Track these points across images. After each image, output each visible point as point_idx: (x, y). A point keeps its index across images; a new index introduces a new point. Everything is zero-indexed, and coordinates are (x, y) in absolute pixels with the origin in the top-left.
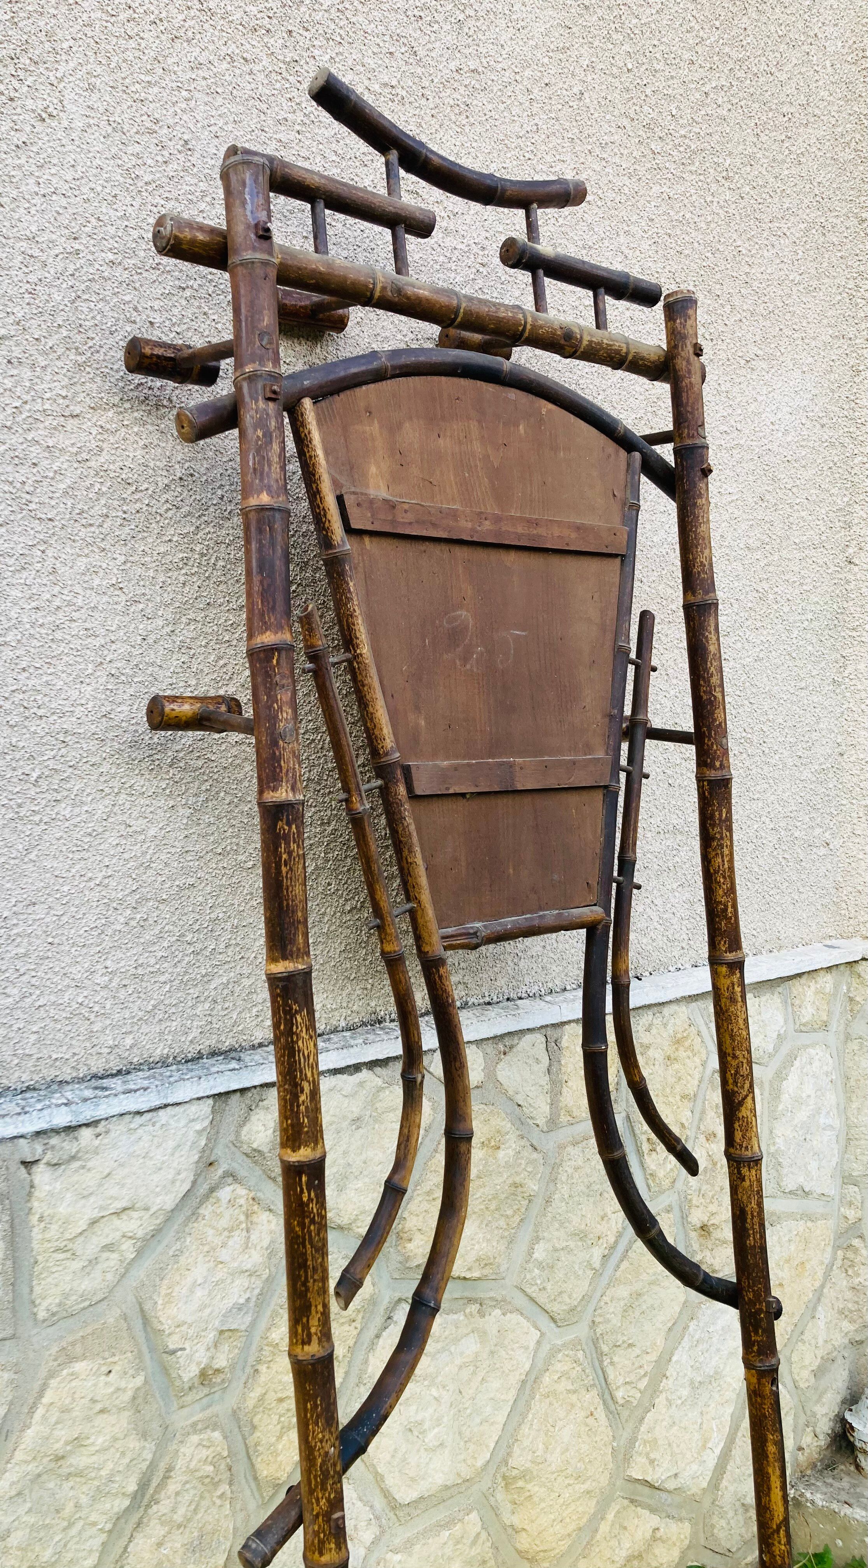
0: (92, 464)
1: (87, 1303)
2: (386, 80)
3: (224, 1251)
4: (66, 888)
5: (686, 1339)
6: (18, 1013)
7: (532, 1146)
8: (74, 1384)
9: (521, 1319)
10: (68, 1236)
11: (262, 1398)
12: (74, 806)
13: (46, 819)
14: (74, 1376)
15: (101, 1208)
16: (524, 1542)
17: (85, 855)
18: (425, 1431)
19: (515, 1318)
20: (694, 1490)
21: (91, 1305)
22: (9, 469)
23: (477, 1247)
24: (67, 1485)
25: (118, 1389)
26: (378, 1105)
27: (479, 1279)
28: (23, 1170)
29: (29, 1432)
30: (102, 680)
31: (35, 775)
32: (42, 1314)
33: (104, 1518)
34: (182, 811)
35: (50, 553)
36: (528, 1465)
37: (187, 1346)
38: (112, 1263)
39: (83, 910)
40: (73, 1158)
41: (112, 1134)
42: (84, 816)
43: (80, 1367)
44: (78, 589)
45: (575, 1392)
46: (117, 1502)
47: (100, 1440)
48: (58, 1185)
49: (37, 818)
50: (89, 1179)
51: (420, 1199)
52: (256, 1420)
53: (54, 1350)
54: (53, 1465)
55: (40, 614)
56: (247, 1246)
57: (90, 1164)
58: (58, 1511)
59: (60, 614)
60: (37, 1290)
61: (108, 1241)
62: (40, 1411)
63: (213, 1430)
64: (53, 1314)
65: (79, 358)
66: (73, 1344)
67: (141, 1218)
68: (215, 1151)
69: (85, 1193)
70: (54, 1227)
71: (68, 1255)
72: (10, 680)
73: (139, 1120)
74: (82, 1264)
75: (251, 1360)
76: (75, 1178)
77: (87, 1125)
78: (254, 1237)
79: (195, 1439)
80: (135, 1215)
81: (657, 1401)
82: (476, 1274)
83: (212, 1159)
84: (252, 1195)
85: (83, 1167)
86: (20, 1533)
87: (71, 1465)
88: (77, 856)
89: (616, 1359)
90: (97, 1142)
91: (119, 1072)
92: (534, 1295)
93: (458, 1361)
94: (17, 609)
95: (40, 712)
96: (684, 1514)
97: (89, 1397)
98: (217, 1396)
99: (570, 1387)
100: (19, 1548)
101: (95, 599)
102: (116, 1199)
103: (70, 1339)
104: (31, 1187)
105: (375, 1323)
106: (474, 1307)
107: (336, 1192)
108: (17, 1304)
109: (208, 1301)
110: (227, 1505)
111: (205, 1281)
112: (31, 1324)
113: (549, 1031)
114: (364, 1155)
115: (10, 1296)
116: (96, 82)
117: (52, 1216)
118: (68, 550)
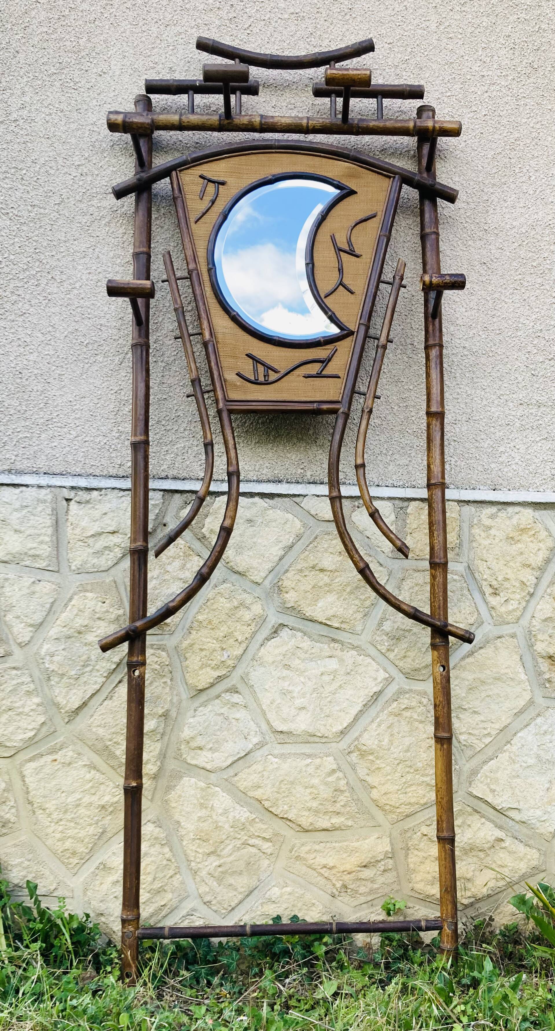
0: (119, 212)
1: (96, 570)
2: (292, 11)
3: (169, 566)
4: (99, 392)
5: (532, 725)
6: (76, 442)
7: (378, 562)
8: (86, 601)
9: (373, 662)
10: (84, 535)
11: (191, 645)
12: (104, 357)
14: (86, 598)
15: (102, 528)
16: (375, 794)
17: (109, 379)
18: (293, 698)
19: (369, 660)
20: (542, 831)
21: (97, 572)
22: (80, 217)
23: (334, 609)
24: (85, 648)
25: (107, 611)
26: (266, 518)
27: (337, 628)
28: (65, 502)
29: (64, 614)
30: (120, 303)
31: (86, 342)
32: (73, 568)
33: (104, 670)
34: (160, 364)
35: (97, 250)
36: (374, 747)
38: (110, 557)
39: (108, 403)
40: (88, 502)
41: (109, 497)
42: (109, 362)
43: (89, 595)
44: (110, 265)
45: (421, 722)
46: (109, 664)
47: (99, 631)
48: (81, 513)
49: (86, 361)
50: (97, 514)
51: (293, 572)
52: (187, 655)
53: (78, 583)
54: (77, 635)
56: (183, 567)
57: (96, 507)
58: (79, 657)
59: (101, 275)
60: (71, 555)
61: (107, 545)
62: (69, 607)
63: (163, 651)
64: (79, 569)
65: (114, 169)
66: (87, 584)
67: (123, 538)
68: (166, 518)
69: (95, 519)
70: (78, 530)
71: (86, 544)
72: (76, 303)
73: (122, 493)
74: (93, 551)
75: (188, 626)
76: (90, 511)
77: (96, 489)
78: (188, 566)
79: (152, 651)
80: (120, 536)
81: (500, 755)
82: (336, 625)
83: (164, 521)
84: (188, 545)
85: (93, 507)
86: (59, 657)
87: (85, 639)
88: (106, 379)
89: (460, 716)
90: (100, 498)
91: (123, 477)
92: (383, 651)
93: (322, 669)
94: (80, 273)
95: (90, 316)
96: (531, 842)
97: (92, 609)
98: (167, 636)
99: (415, 716)
100: (58, 663)
101: (118, 268)
102: (110, 526)
103: (86, 582)
104: (68, 510)
105: (265, 632)
106: (336, 645)
107: (235, 553)
108: (60, 558)
109: (158, 587)
110: (168, 689)
111: (158, 577)
112: (68, 569)
113: (397, 502)
114: (255, 540)
115: (55, 552)
116: (127, 54)
117: (78, 525)
118: (106, 249)
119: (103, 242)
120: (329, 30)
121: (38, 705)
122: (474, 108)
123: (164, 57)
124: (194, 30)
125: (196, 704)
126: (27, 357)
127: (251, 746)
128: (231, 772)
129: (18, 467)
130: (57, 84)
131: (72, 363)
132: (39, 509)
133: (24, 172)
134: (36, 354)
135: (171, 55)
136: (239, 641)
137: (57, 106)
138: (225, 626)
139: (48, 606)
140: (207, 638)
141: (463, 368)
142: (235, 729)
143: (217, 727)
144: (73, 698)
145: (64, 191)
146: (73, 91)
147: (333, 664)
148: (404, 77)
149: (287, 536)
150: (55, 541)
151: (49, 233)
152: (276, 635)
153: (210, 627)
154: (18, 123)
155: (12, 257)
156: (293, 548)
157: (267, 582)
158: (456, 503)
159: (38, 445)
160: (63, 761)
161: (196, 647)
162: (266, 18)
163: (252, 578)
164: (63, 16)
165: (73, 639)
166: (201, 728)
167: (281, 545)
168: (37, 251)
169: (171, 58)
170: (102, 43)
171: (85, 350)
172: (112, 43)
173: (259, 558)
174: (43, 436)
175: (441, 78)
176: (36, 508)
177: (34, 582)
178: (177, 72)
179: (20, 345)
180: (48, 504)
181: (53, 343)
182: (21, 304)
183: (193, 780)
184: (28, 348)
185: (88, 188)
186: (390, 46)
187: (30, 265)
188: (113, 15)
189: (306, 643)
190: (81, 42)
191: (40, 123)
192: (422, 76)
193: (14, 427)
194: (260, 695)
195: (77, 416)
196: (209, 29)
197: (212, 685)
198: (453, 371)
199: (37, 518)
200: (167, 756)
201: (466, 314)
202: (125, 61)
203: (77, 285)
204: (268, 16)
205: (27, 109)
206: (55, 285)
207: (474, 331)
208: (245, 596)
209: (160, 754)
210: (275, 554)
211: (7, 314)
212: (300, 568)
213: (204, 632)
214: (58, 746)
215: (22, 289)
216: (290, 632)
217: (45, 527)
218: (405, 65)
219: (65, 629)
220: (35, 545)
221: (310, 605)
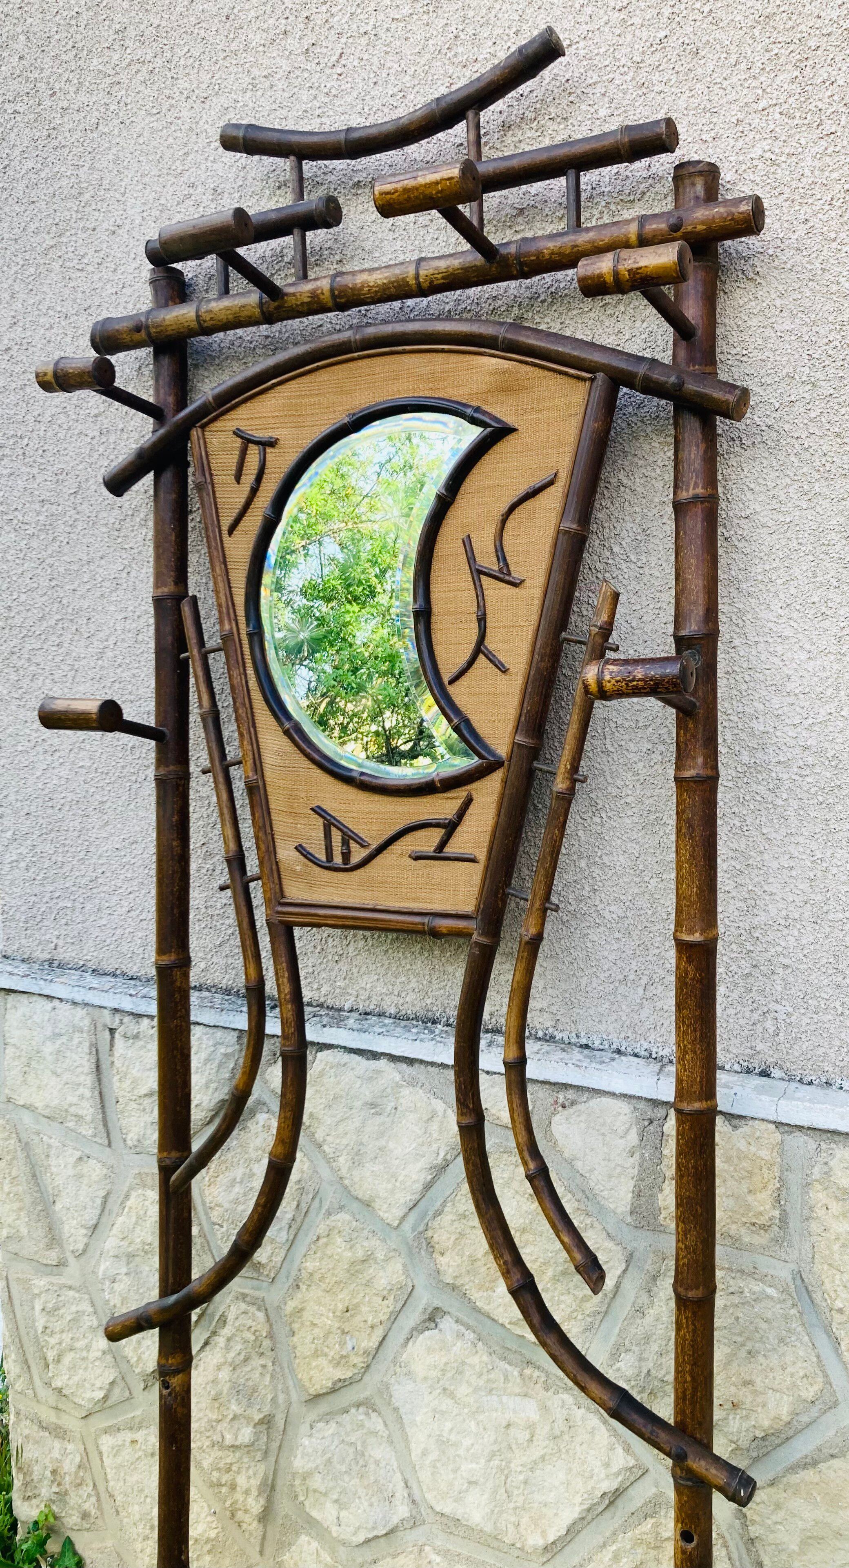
3: (256, 1166)
8: (146, 1203)
10: (136, 1092)
11: (300, 1311)
13: (139, 780)
14: (146, 1198)
18: (458, 1457)
22: (105, 515)
26: (400, 1101)
28: (107, 1034)
29: (121, 1220)
31: (130, 745)
32: (129, 1143)
37: (225, 1225)
40: (136, 1037)
43: (150, 1194)
48: (130, 1053)
49: (133, 778)
50: (150, 1058)
51: (451, 1217)
52: (296, 1326)
53: (136, 1170)
55: (128, 622)
60: (123, 1123)
62: (126, 1210)
63: (259, 1309)
64: (136, 1146)
66: (147, 1174)
69: (148, 1067)
70: (129, 1081)
71: (143, 1108)
72: (112, 674)
74: (151, 1119)
75: (294, 1273)
76: (142, 1053)
77: (148, 1017)
79: (243, 1306)
85: (147, 1047)
86: (122, 1286)
90: (152, 1031)
93: (510, 1416)
95: (132, 697)
98: (265, 1284)
100: (120, 1295)
103: (147, 1171)
104: (112, 1045)
105: (412, 1317)
106: (537, 1373)
107: (350, 1163)
108: (110, 1125)
109: (242, 1200)
110: (268, 1378)
111: (241, 1182)
112: (122, 1145)
113: (642, 1105)
114: (382, 1142)
115: (100, 1116)
116: (146, 180)
117: (126, 1074)
118: (144, 571)
119: (140, 558)
120: (492, 15)
121: (104, 1353)
122: (828, 127)
123: (203, 167)
124: (249, 94)
125: (312, 1416)
126: (56, 771)
127: (395, 1520)
128: (368, 1554)
129: (61, 957)
130: (56, 266)
131: (115, 782)
132: (76, 1041)
133: (26, 441)
134: (68, 766)
135: (214, 162)
136: (369, 1323)
137: (59, 309)
138: (346, 1291)
139: (99, 1201)
140: (319, 1304)
141: (805, 796)
142: (372, 1479)
143: (344, 1468)
144: (147, 1353)
145: (80, 467)
146: (79, 274)
147: (530, 1410)
148: (656, 88)
149: (435, 1146)
150: (98, 1098)
151: (66, 549)
152: (433, 1325)
153: (324, 1286)
154: (12, 352)
155: (23, 597)
156: (449, 1169)
157: (407, 1226)
158: (772, 1126)
159: (84, 922)
160: (144, 1447)
161: (307, 1315)
162: (369, 28)
163: (381, 1213)
164: (54, 129)
165: (137, 1259)
166: (318, 1461)
167: (423, 1163)
168: (53, 584)
169: (215, 166)
170: (111, 166)
171: (130, 758)
172: (125, 163)
173: (389, 1181)
174: (88, 906)
175: (743, 66)
176: (71, 1039)
177: (80, 1159)
178: (226, 195)
179: (46, 752)
180: (85, 1035)
181: (88, 747)
182: (41, 678)
183: (315, 1544)
184: (57, 755)
185: (112, 457)
186: (623, 15)
187: (47, 609)
188: (122, 104)
189: (480, 1359)
190: (81, 172)
191: (39, 346)
192: (700, 71)
193: (51, 889)
194: (410, 1431)
195: (129, 875)
196: (272, 86)
197: (333, 1391)
198: (779, 802)
199: (74, 1056)
200: (278, 1488)
201: (810, 665)
202: (147, 192)
203: (111, 642)
204: (372, 21)
205: (21, 324)
206: (82, 643)
207: (831, 707)
208: (375, 1242)
209: (264, 1483)
210: (414, 1177)
211: (27, 696)
212: (461, 1211)
213: (315, 1293)
214: (137, 1421)
215: (40, 652)
216: (455, 1326)
217: (82, 1073)
218: (658, 55)
219: (125, 1243)
220: (75, 1100)
221: (480, 1287)
